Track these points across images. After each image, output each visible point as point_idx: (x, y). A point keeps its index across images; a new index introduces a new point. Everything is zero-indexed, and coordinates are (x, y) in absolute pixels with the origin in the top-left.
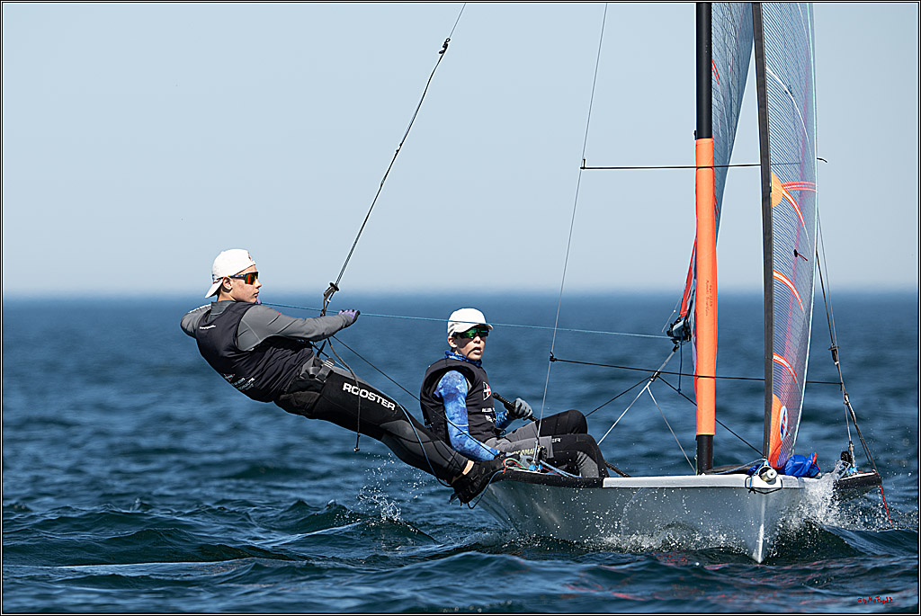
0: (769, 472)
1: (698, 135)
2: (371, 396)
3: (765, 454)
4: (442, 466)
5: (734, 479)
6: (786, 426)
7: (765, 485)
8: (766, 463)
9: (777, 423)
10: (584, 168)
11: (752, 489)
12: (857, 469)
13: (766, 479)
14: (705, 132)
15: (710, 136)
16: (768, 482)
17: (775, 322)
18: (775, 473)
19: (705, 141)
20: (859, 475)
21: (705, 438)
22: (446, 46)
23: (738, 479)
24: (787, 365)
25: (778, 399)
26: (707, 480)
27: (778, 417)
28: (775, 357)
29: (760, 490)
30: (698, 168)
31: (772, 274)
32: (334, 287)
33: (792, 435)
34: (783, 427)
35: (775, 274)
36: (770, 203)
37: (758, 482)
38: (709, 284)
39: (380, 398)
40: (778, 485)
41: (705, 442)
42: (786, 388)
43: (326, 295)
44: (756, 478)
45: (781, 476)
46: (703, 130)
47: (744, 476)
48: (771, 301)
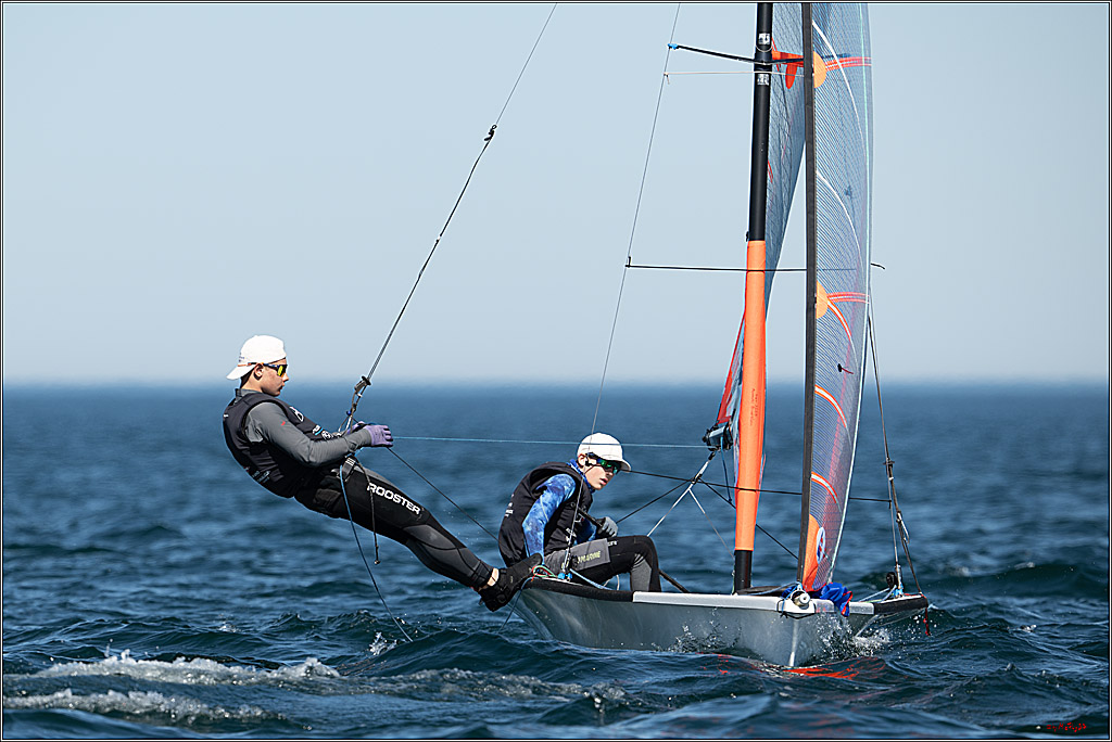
0: (802, 596)
1: (751, 236)
2: (396, 498)
3: (799, 578)
4: (465, 575)
5: (766, 601)
6: (823, 548)
7: (797, 610)
8: (800, 587)
9: (814, 545)
10: (629, 266)
11: (785, 613)
12: (903, 591)
13: (799, 603)
14: (757, 233)
15: (762, 238)
16: (800, 606)
17: (815, 439)
18: (808, 597)
19: (758, 244)
20: (904, 598)
21: (744, 553)
22: (492, 133)
23: (770, 602)
24: (827, 485)
25: (814, 520)
26: (739, 601)
27: (815, 538)
28: (813, 476)
29: (791, 615)
30: (748, 271)
31: (813, 388)
32: (367, 381)
33: (830, 558)
34: (820, 549)
35: (817, 389)
36: (814, 315)
37: (790, 606)
38: (755, 393)
39: (405, 500)
40: (811, 610)
41: (743, 558)
42: (823, 508)
43: (357, 390)
44: (789, 602)
45: (815, 601)
46: (756, 231)
47: (776, 599)
48: (812, 418)
